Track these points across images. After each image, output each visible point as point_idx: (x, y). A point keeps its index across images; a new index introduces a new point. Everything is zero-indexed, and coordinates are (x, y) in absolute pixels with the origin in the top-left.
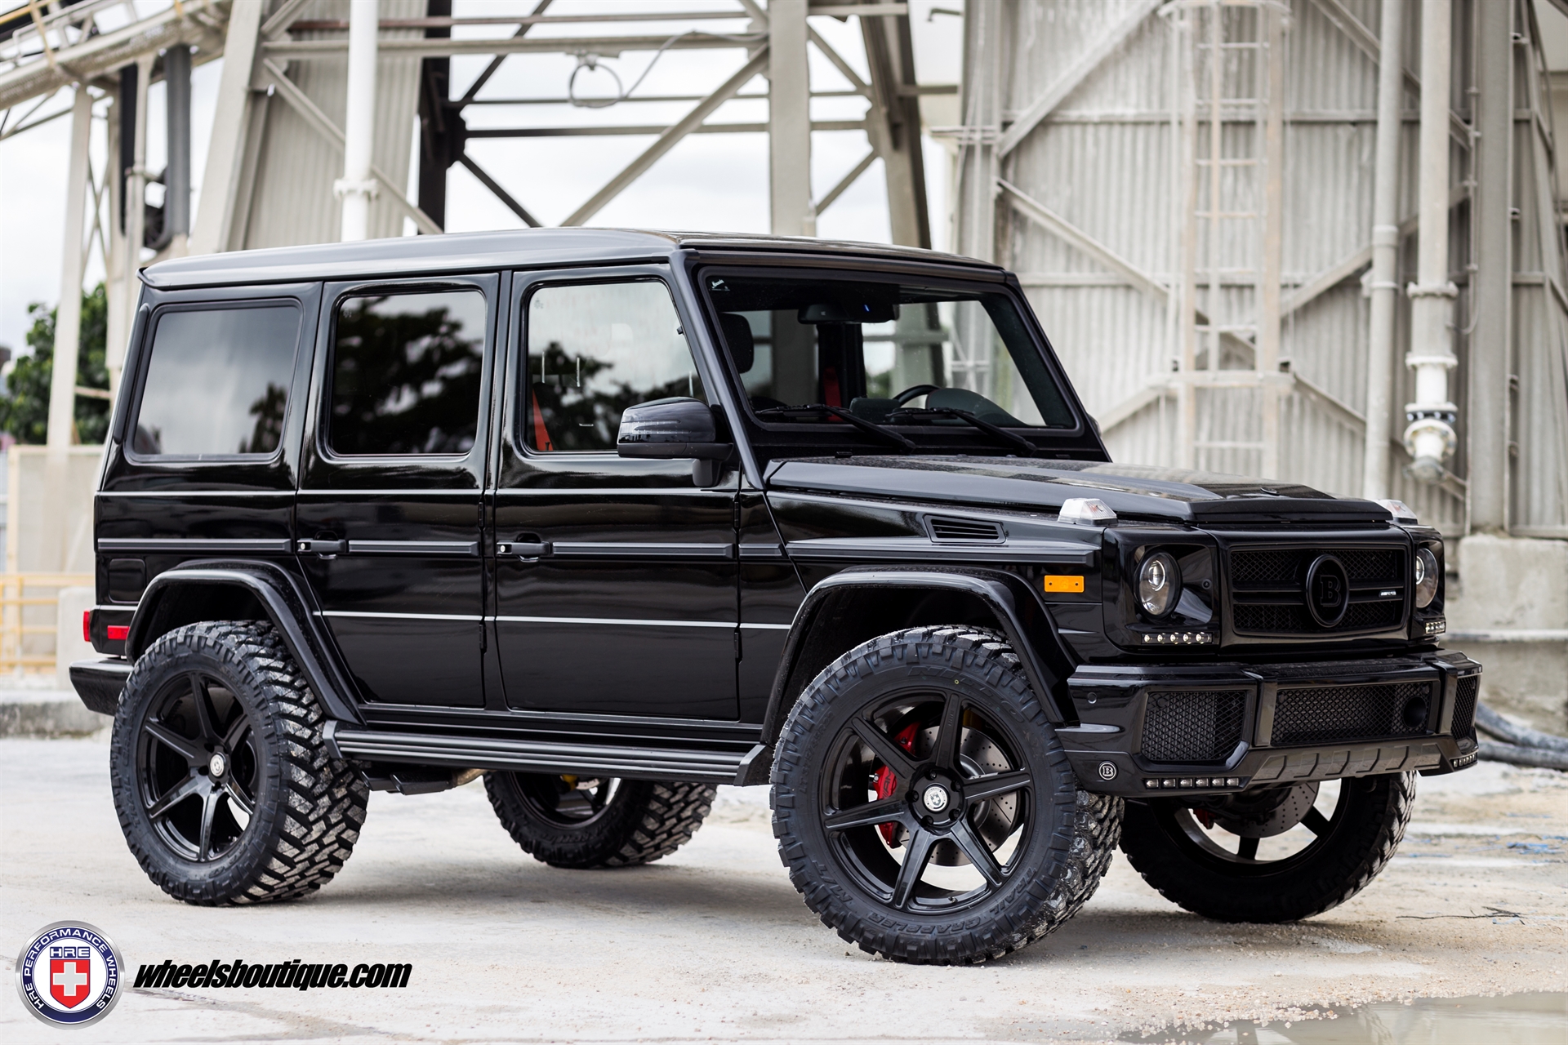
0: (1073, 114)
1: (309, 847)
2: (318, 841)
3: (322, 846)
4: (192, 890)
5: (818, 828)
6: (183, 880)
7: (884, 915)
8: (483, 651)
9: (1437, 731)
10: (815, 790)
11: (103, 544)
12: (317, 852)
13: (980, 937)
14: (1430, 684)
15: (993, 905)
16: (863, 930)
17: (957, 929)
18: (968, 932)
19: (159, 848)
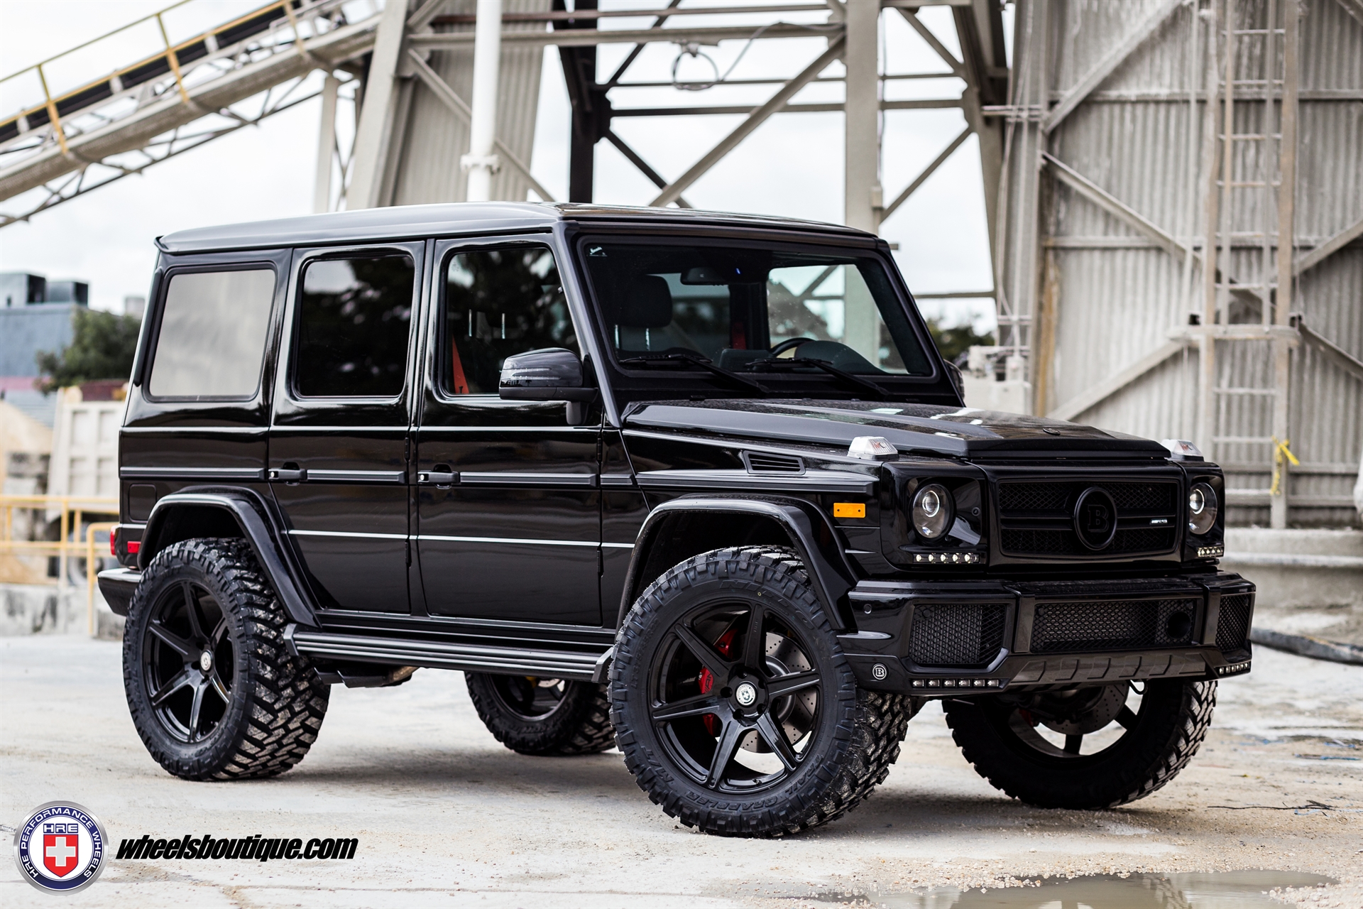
0: (1113, 94)
1: (276, 732)
2: (284, 726)
3: (288, 731)
4: (182, 767)
5: (647, 718)
6: (176, 758)
7: (700, 794)
8: (409, 564)
9: (1201, 641)
10: (644, 686)
11: (125, 472)
12: (284, 736)
13: (777, 814)
14: (1194, 601)
15: (788, 786)
16: (682, 806)
17: (758, 806)
18: (767, 810)
19: (159, 731)
